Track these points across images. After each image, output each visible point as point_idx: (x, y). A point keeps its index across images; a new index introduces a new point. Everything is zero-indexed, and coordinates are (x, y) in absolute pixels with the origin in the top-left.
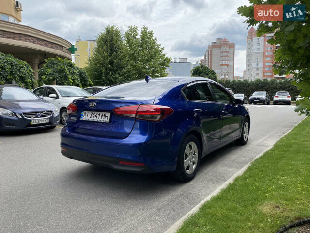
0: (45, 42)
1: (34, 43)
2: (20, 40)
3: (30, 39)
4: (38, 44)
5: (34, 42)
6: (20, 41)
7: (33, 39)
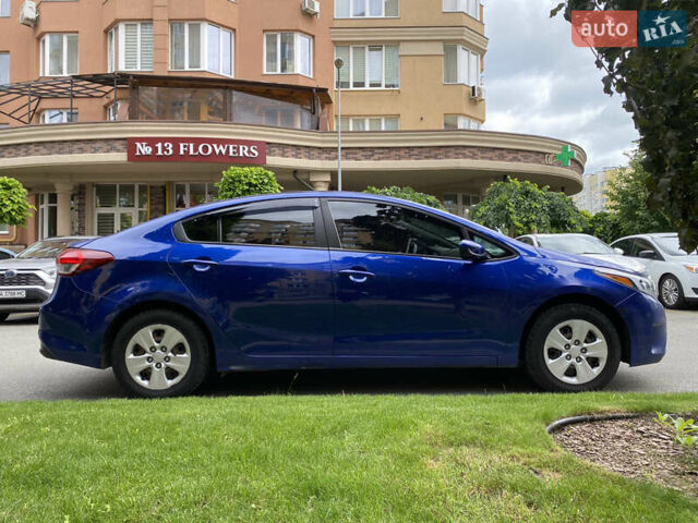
0: (497, 152)
1: (472, 158)
2: (447, 157)
3: (466, 152)
4: (483, 158)
5: (474, 157)
6: (446, 160)
7: (472, 150)
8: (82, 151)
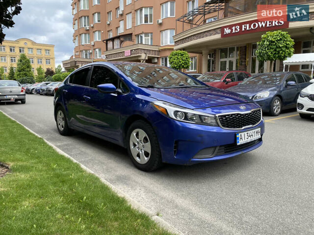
8: (207, 36)
